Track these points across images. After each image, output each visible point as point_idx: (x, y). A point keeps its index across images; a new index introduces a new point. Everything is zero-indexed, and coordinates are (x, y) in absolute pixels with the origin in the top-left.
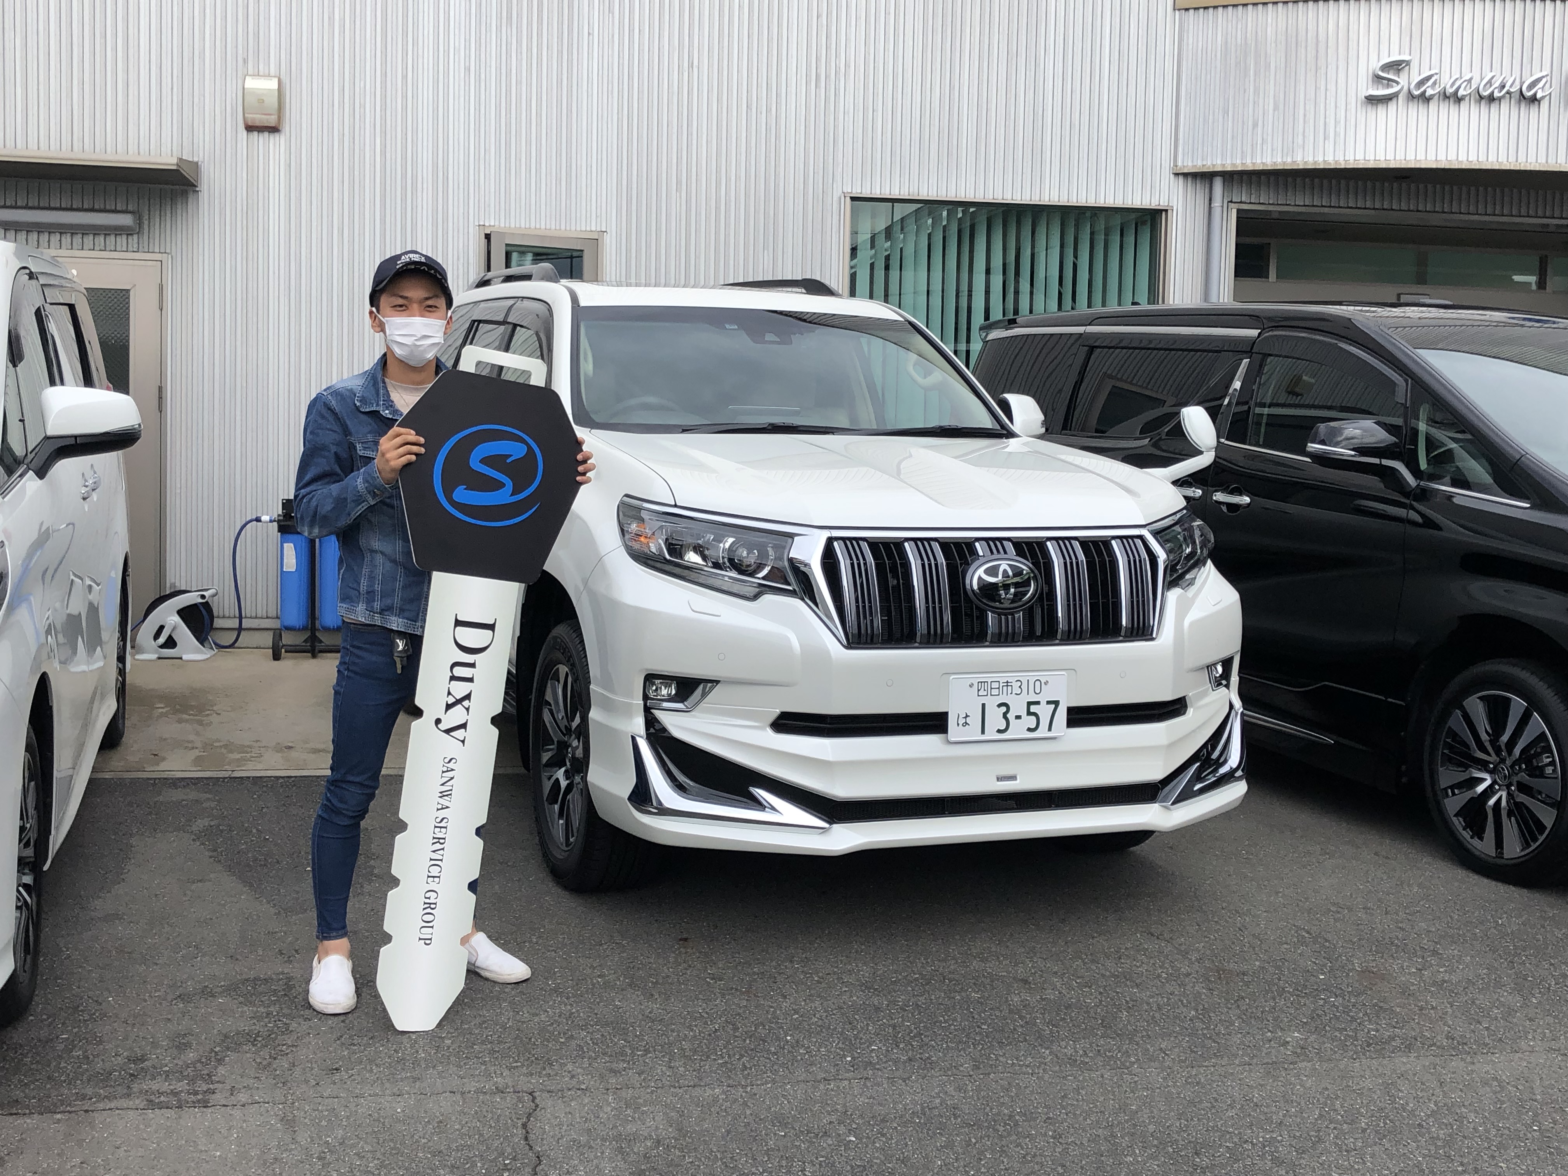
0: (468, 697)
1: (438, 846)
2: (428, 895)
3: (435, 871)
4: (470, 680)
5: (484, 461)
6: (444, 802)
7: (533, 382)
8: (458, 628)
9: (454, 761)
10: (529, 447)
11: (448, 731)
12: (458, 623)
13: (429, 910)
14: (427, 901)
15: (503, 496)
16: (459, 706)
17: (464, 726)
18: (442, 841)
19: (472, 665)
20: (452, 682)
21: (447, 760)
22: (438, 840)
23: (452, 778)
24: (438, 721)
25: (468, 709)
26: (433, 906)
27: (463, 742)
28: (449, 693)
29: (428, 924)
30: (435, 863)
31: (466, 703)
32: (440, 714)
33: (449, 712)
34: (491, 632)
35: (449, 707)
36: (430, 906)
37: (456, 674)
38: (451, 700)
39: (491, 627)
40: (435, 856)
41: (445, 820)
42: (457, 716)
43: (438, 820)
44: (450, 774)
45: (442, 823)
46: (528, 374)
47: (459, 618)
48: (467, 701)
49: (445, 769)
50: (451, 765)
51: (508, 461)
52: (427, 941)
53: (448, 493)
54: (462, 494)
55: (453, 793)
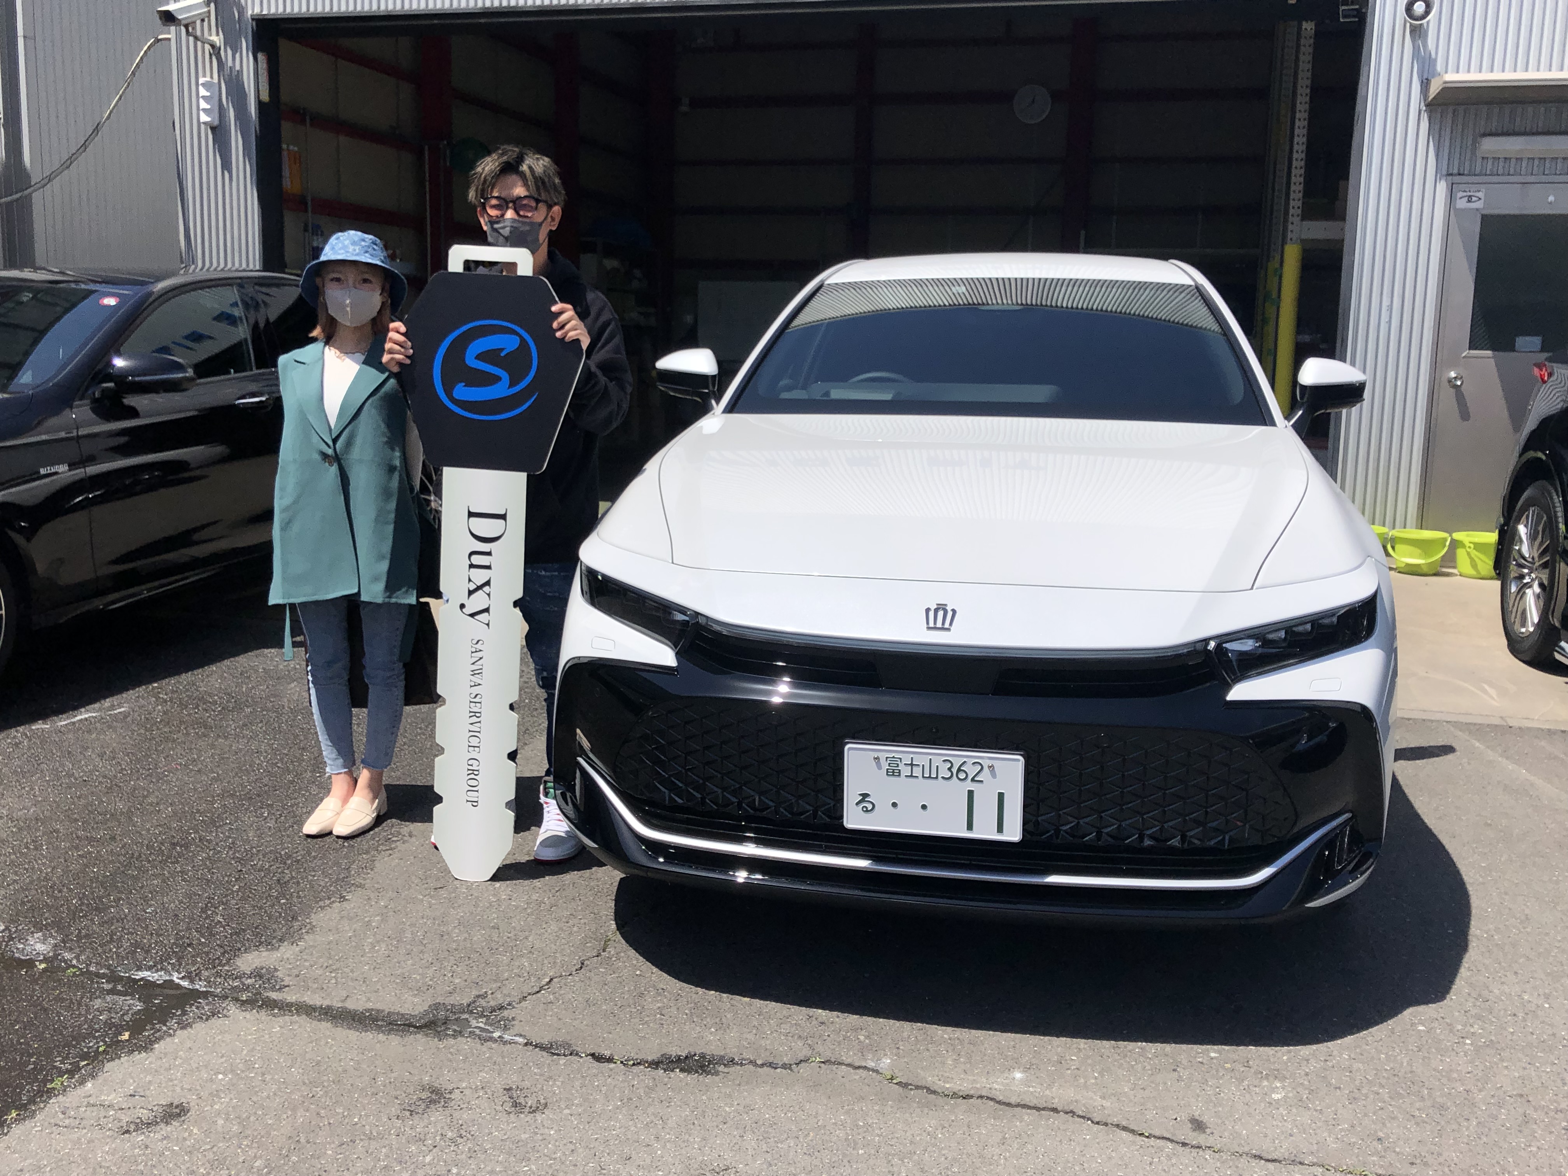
0: (488, 583)
1: (474, 719)
2: (470, 762)
3: (474, 741)
4: (488, 567)
5: (479, 357)
6: (476, 679)
7: (520, 272)
8: (472, 519)
9: (480, 642)
10: (523, 340)
11: (472, 615)
12: (471, 514)
13: (472, 776)
14: (470, 768)
15: (500, 390)
16: (480, 591)
17: (487, 610)
18: (478, 715)
19: (489, 554)
20: (472, 570)
21: (475, 642)
22: (474, 714)
23: (481, 658)
24: (462, 606)
25: (489, 595)
26: (476, 773)
27: (488, 625)
28: (470, 580)
29: (473, 789)
30: (474, 734)
31: (486, 589)
32: (464, 599)
33: (472, 597)
34: (502, 521)
35: (471, 593)
36: (473, 773)
37: (474, 563)
38: (472, 587)
39: (503, 517)
40: (472, 728)
41: (479, 696)
42: (478, 601)
43: (473, 696)
44: (479, 655)
45: (475, 699)
46: (513, 265)
47: (472, 510)
48: (487, 587)
49: (474, 650)
50: (479, 646)
51: (502, 354)
52: (475, 804)
53: (449, 393)
54: (462, 392)
55: (483, 671)
